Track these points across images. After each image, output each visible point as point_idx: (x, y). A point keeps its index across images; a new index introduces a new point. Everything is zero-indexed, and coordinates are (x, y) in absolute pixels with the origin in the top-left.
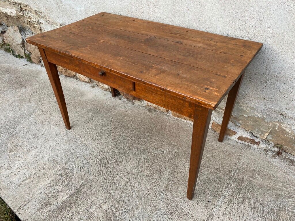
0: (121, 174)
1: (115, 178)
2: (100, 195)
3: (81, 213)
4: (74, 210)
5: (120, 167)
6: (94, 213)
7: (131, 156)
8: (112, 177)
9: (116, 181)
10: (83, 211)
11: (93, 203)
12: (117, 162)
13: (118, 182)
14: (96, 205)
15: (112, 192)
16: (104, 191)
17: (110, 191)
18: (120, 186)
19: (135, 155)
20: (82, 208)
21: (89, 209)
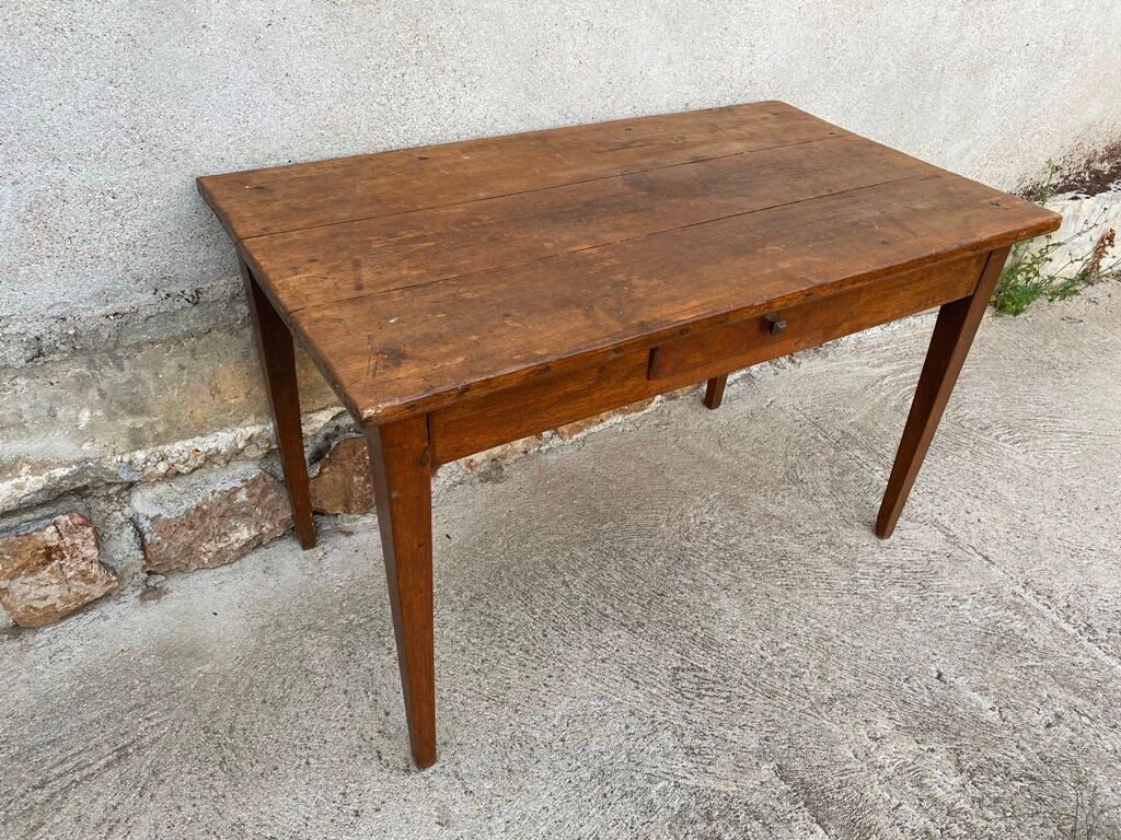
0: (762, 649)
1: (777, 670)
2: (836, 729)
3: (895, 801)
4: (882, 821)
5: (733, 643)
6: (902, 761)
7: (692, 598)
8: (770, 675)
9: (789, 670)
10: (889, 791)
11: (862, 756)
12: (708, 644)
13: (796, 666)
14: (873, 749)
15: (828, 693)
16: (819, 713)
17: (826, 697)
18: (812, 665)
19: (697, 588)
20: (876, 791)
21: (884, 773)
